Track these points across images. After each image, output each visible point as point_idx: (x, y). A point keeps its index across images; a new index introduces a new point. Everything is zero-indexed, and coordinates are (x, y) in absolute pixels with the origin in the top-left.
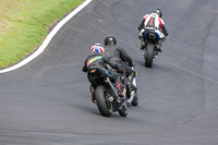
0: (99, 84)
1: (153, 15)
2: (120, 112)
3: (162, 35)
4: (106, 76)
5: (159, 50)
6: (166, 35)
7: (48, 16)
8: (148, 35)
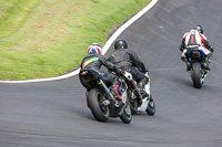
0: (93, 87)
1: (192, 32)
2: (121, 117)
3: (207, 52)
4: (99, 78)
5: (207, 69)
6: (212, 50)
7: (108, 22)
8: (191, 53)
